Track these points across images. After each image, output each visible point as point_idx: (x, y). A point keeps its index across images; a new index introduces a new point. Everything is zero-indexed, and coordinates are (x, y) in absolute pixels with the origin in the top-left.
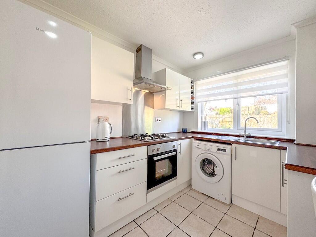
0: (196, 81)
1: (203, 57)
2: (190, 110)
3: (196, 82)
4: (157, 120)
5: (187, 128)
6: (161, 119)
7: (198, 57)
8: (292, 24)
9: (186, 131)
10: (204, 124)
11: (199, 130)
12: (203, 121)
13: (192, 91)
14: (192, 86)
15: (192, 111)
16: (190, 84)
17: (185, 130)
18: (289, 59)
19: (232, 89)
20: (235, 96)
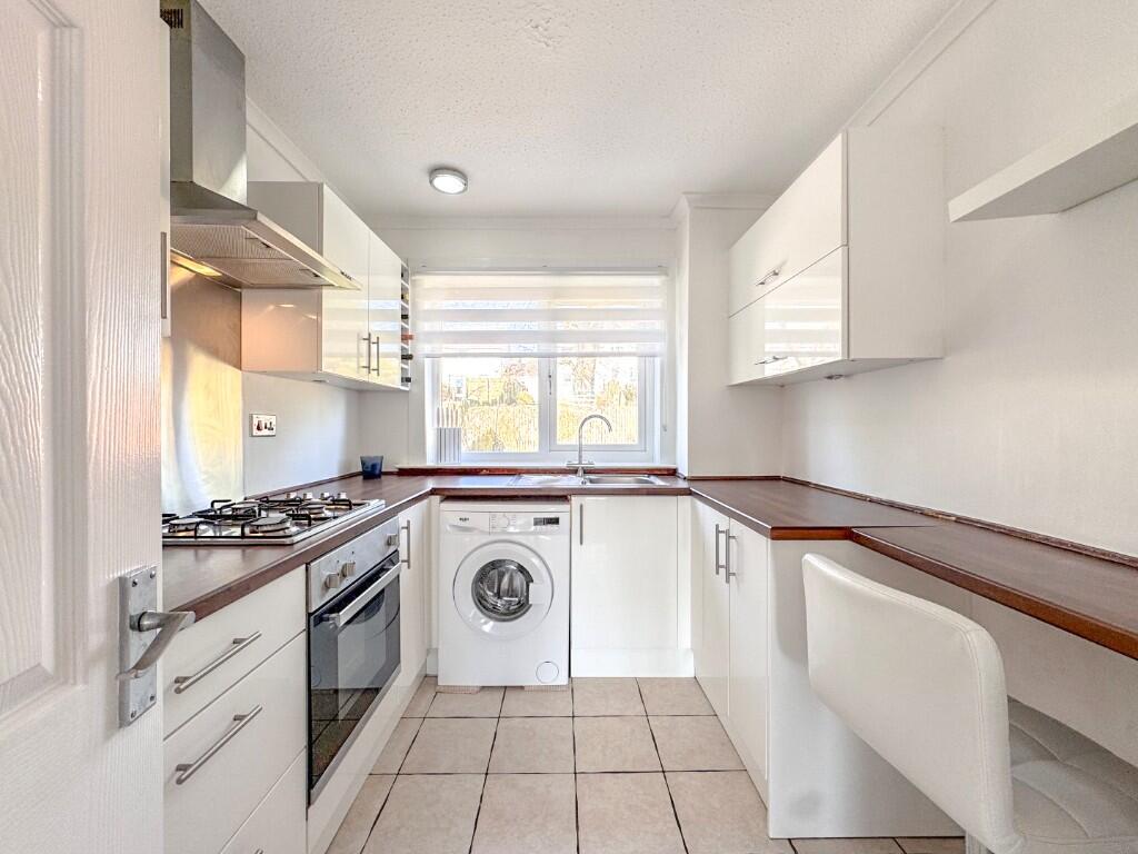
0: (419, 273)
1: (465, 190)
2: (397, 384)
3: (417, 277)
4: (259, 428)
5: (382, 458)
6: (273, 419)
7: (448, 183)
8: (685, 193)
9: (378, 467)
10: (447, 438)
11: (430, 463)
12: (445, 426)
13: (403, 308)
14: (404, 289)
15: (403, 388)
16: (396, 282)
17: (374, 466)
18: (667, 274)
19: (535, 326)
20: (544, 348)
